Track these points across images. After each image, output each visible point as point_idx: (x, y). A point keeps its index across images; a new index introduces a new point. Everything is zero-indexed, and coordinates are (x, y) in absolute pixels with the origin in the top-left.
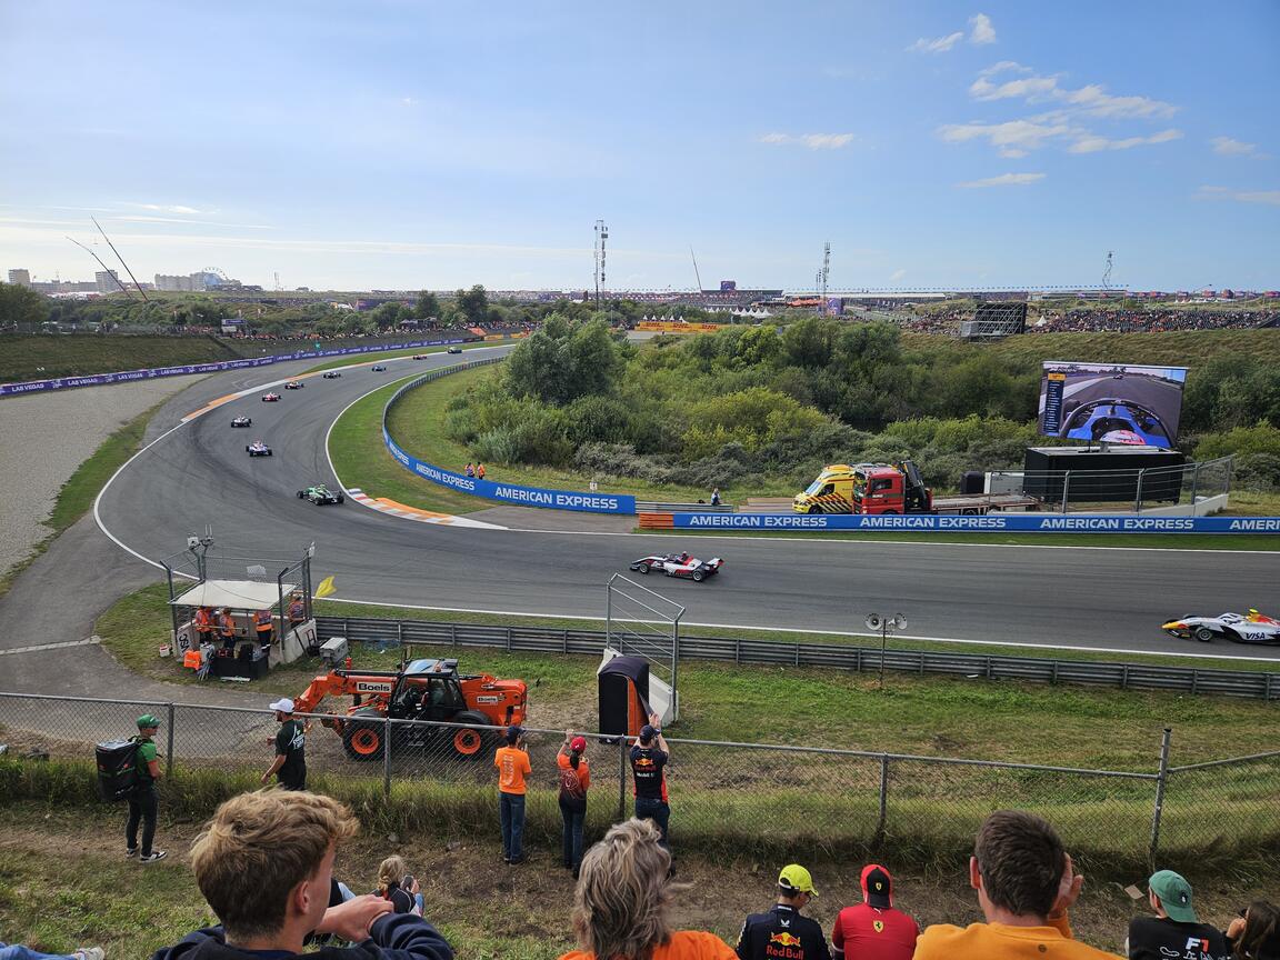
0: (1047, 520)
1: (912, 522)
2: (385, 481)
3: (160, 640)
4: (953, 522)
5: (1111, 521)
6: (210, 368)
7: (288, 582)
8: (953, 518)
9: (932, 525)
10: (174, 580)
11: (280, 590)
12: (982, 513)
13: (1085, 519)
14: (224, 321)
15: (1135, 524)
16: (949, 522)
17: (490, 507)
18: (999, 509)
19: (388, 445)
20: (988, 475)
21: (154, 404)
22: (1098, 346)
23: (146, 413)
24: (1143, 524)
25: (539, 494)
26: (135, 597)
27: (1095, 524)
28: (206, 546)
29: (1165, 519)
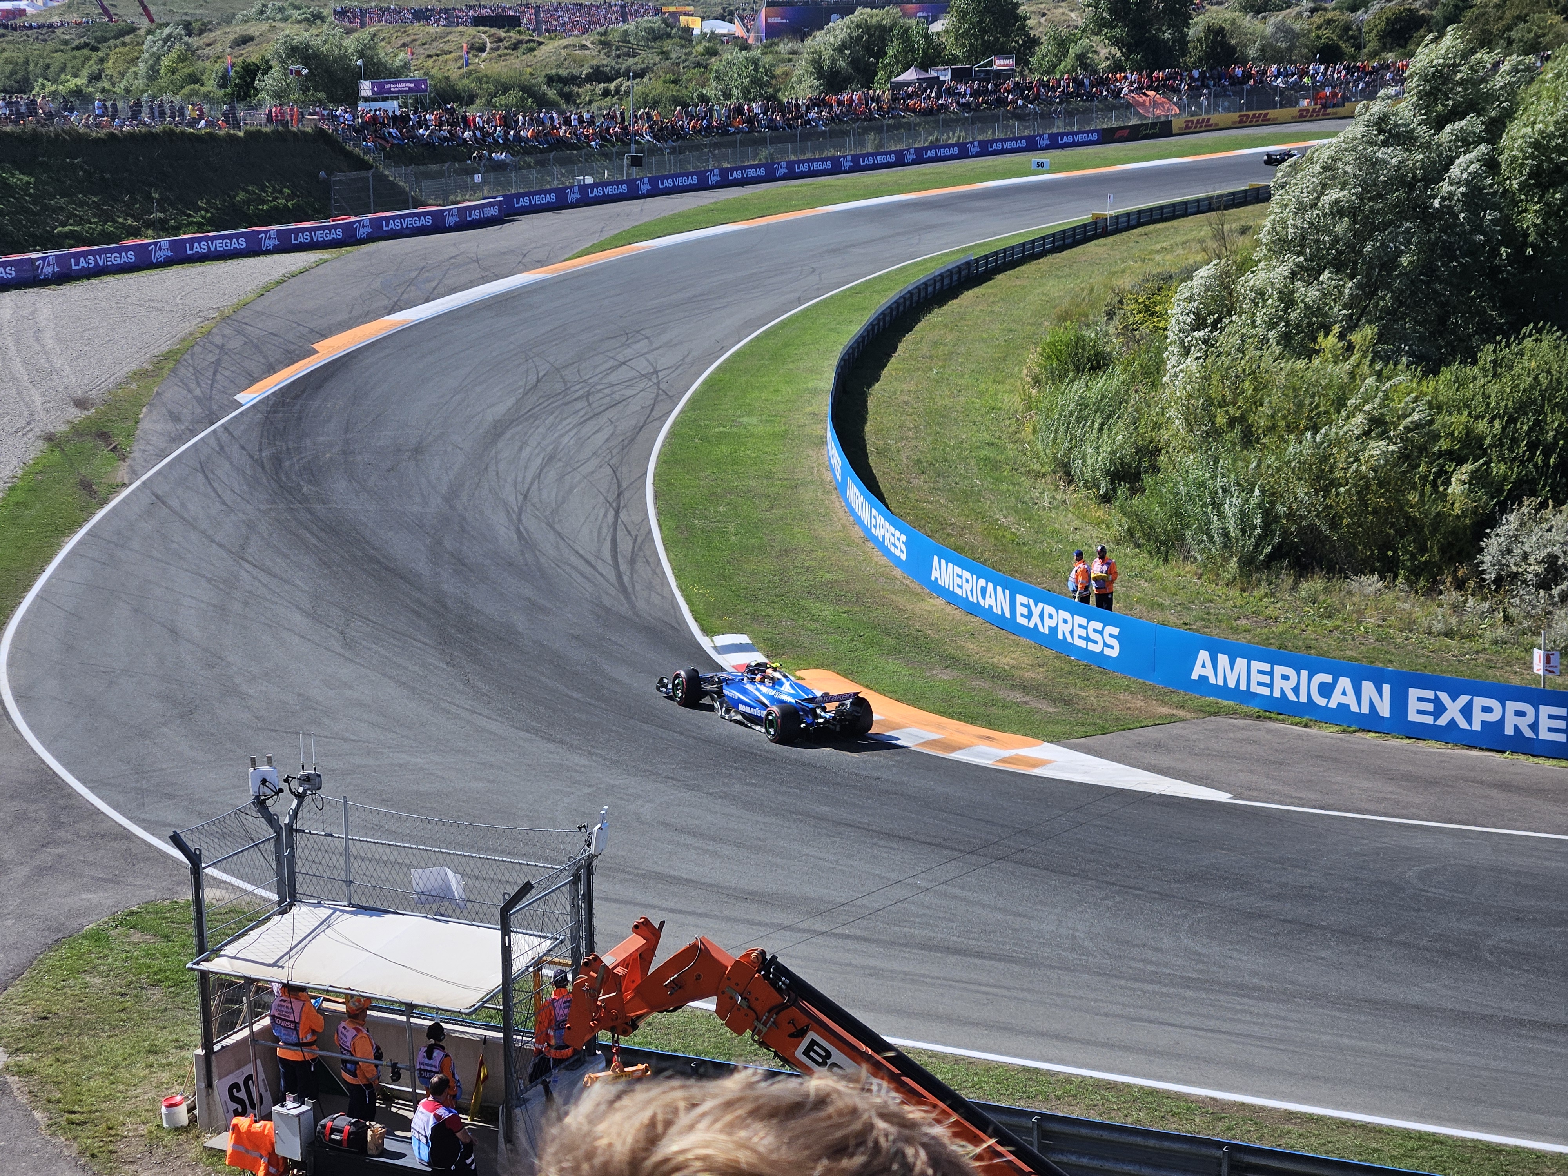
2: (827, 611)
3: (165, 1076)
6: (319, 236)
7: (528, 927)
10: (209, 894)
11: (506, 951)
14: (366, 88)
17: (1172, 720)
19: (841, 489)
21: (165, 348)
23: (141, 375)
25: (1345, 683)
26: (98, 937)
28: (300, 797)
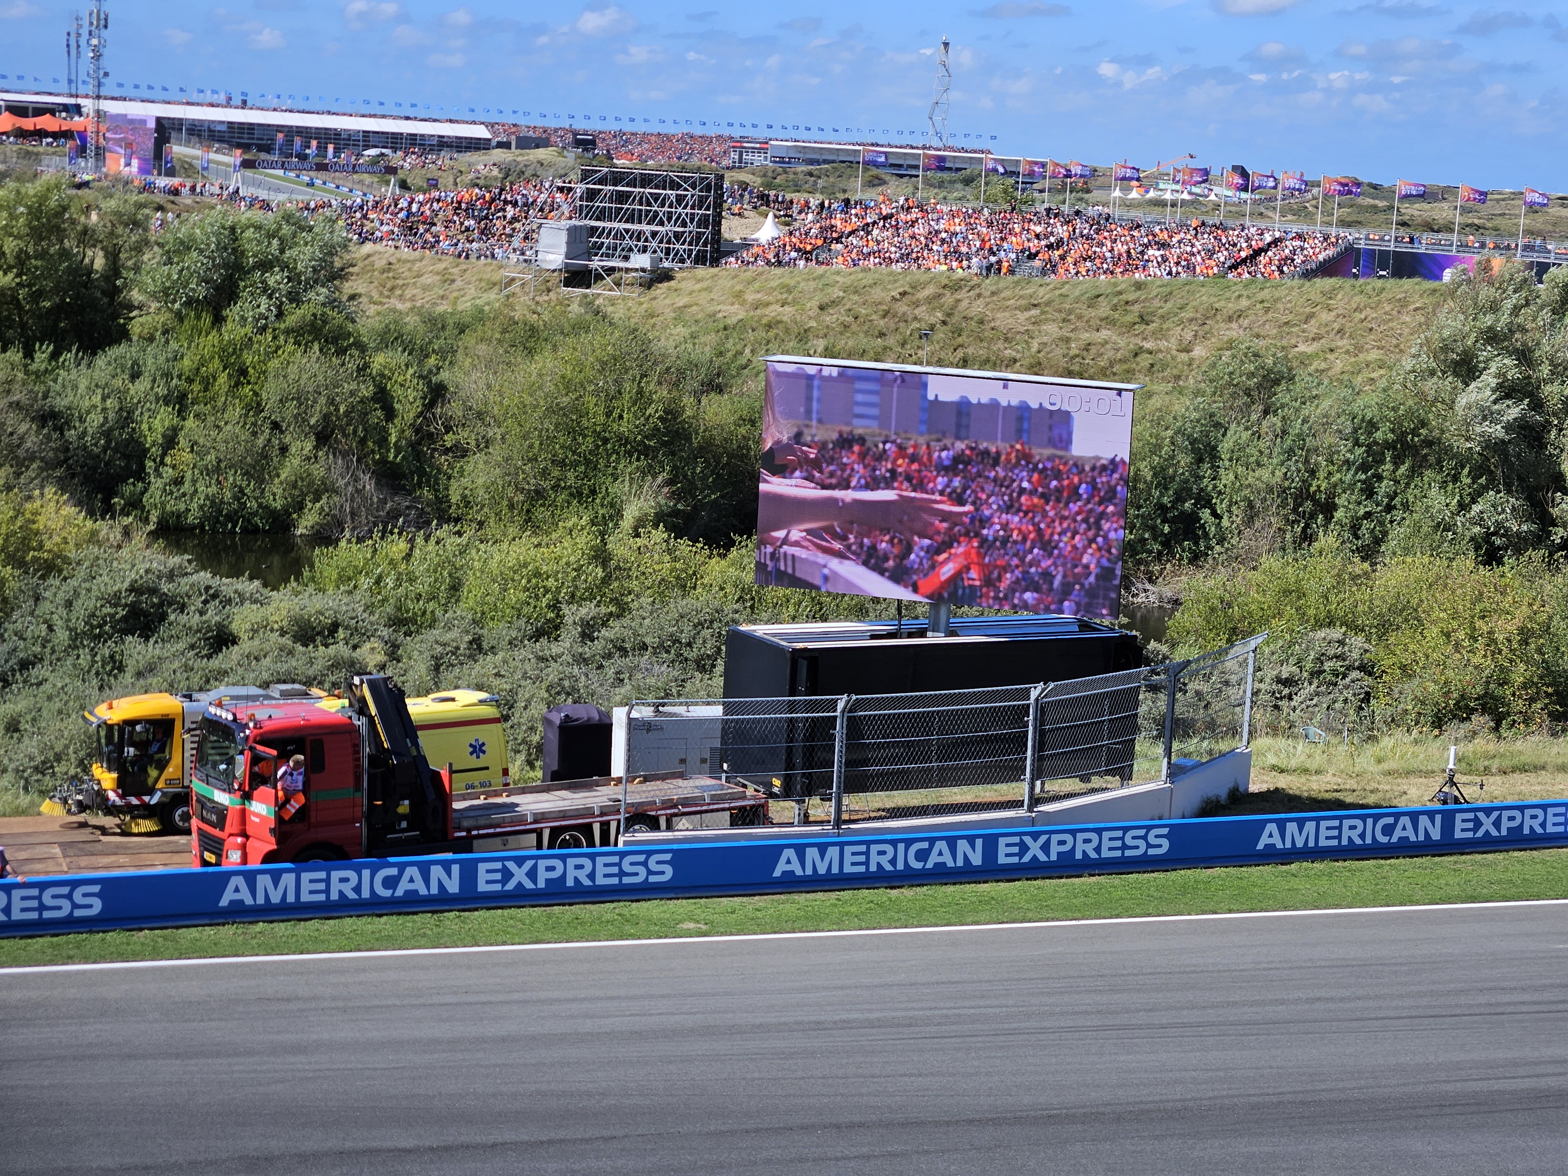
0: (790, 853)
1: (391, 883)
4: (520, 875)
5: (963, 846)
8: (520, 861)
9: (453, 886)
12: (605, 842)
13: (894, 843)
15: (1024, 848)
16: (507, 875)
18: (653, 824)
20: (619, 717)
22: (921, 311)
24: (1046, 848)
27: (922, 855)
29: (1099, 831)
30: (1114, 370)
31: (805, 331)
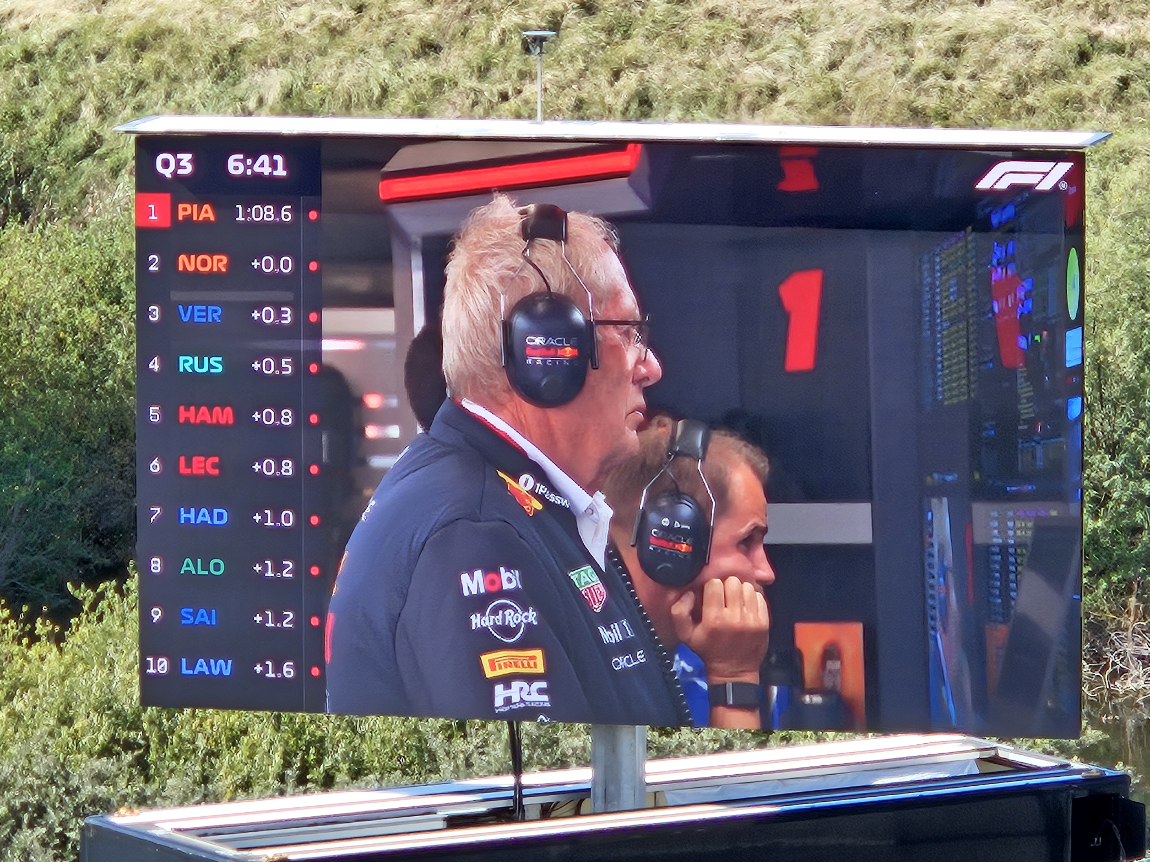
30: (1029, 100)
31: (234, 51)
